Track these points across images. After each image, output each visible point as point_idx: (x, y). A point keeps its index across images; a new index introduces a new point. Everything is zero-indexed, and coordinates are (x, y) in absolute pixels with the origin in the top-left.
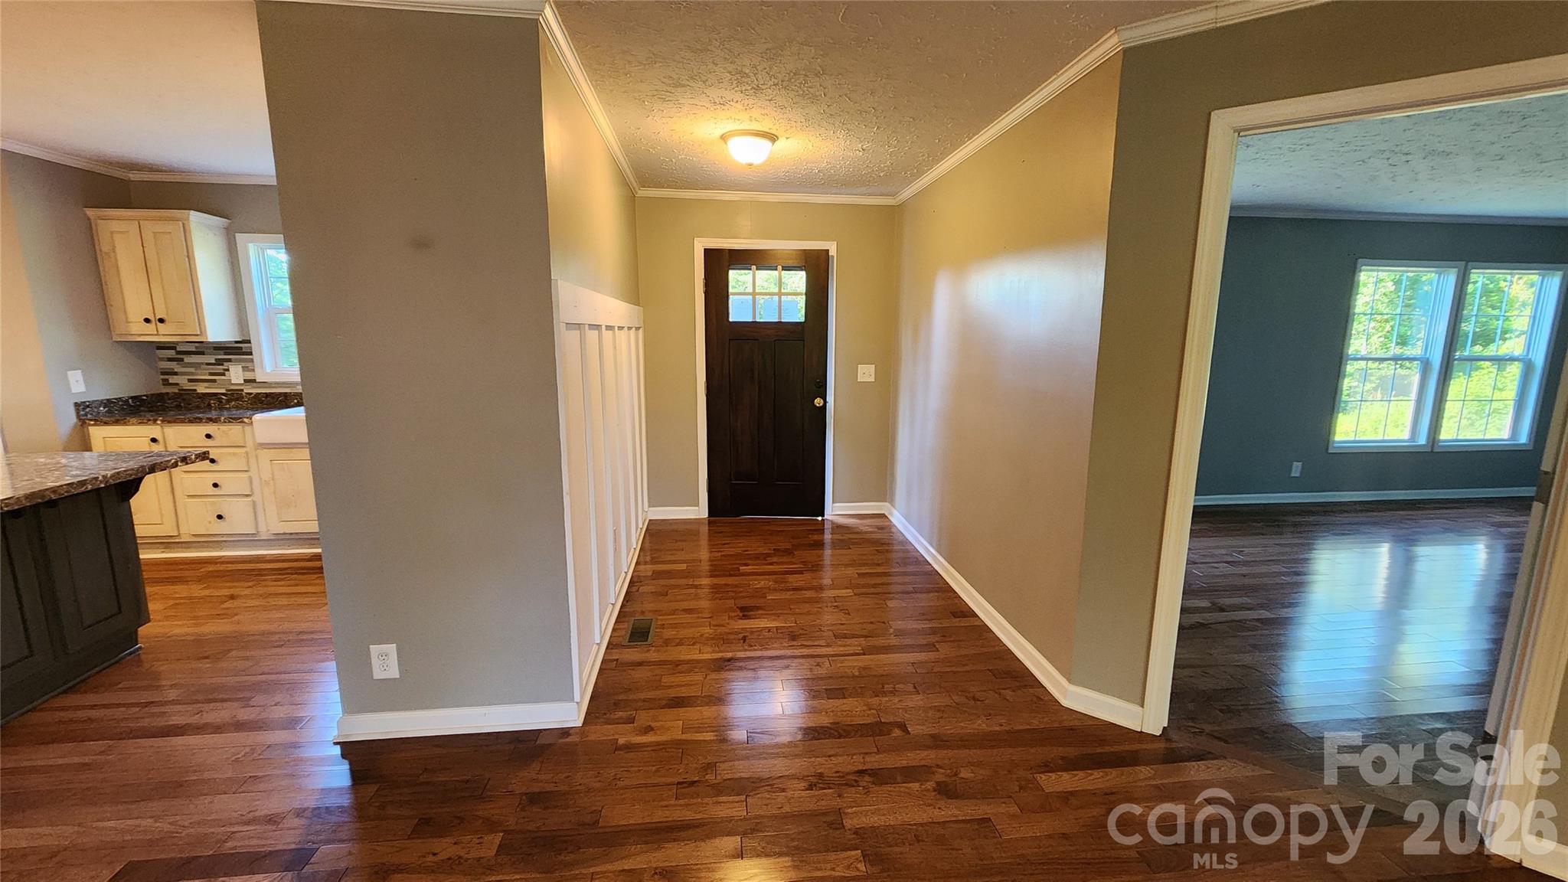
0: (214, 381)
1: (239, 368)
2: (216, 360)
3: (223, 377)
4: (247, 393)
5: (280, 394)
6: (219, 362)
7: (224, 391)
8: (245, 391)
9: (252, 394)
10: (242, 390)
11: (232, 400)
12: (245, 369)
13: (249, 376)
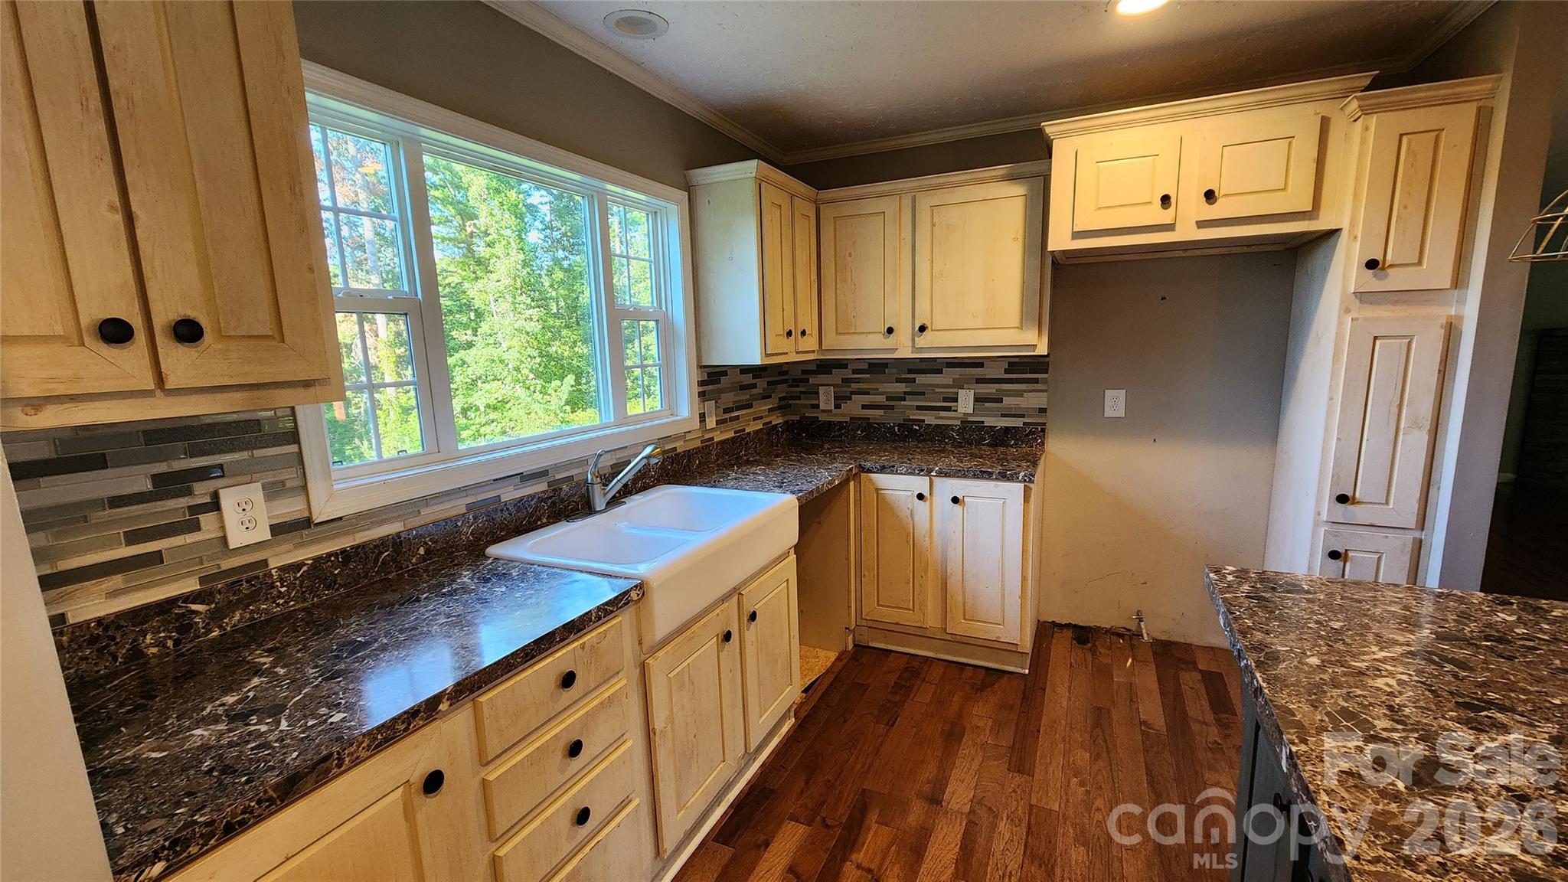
0: (156, 558)
1: (254, 492)
2: (156, 479)
3: (190, 538)
4: (283, 569)
5: (383, 543)
6: (169, 485)
7: (192, 585)
8: (274, 563)
9: (298, 566)
10: (265, 563)
11: (231, 607)
12: (273, 491)
13: (289, 508)
